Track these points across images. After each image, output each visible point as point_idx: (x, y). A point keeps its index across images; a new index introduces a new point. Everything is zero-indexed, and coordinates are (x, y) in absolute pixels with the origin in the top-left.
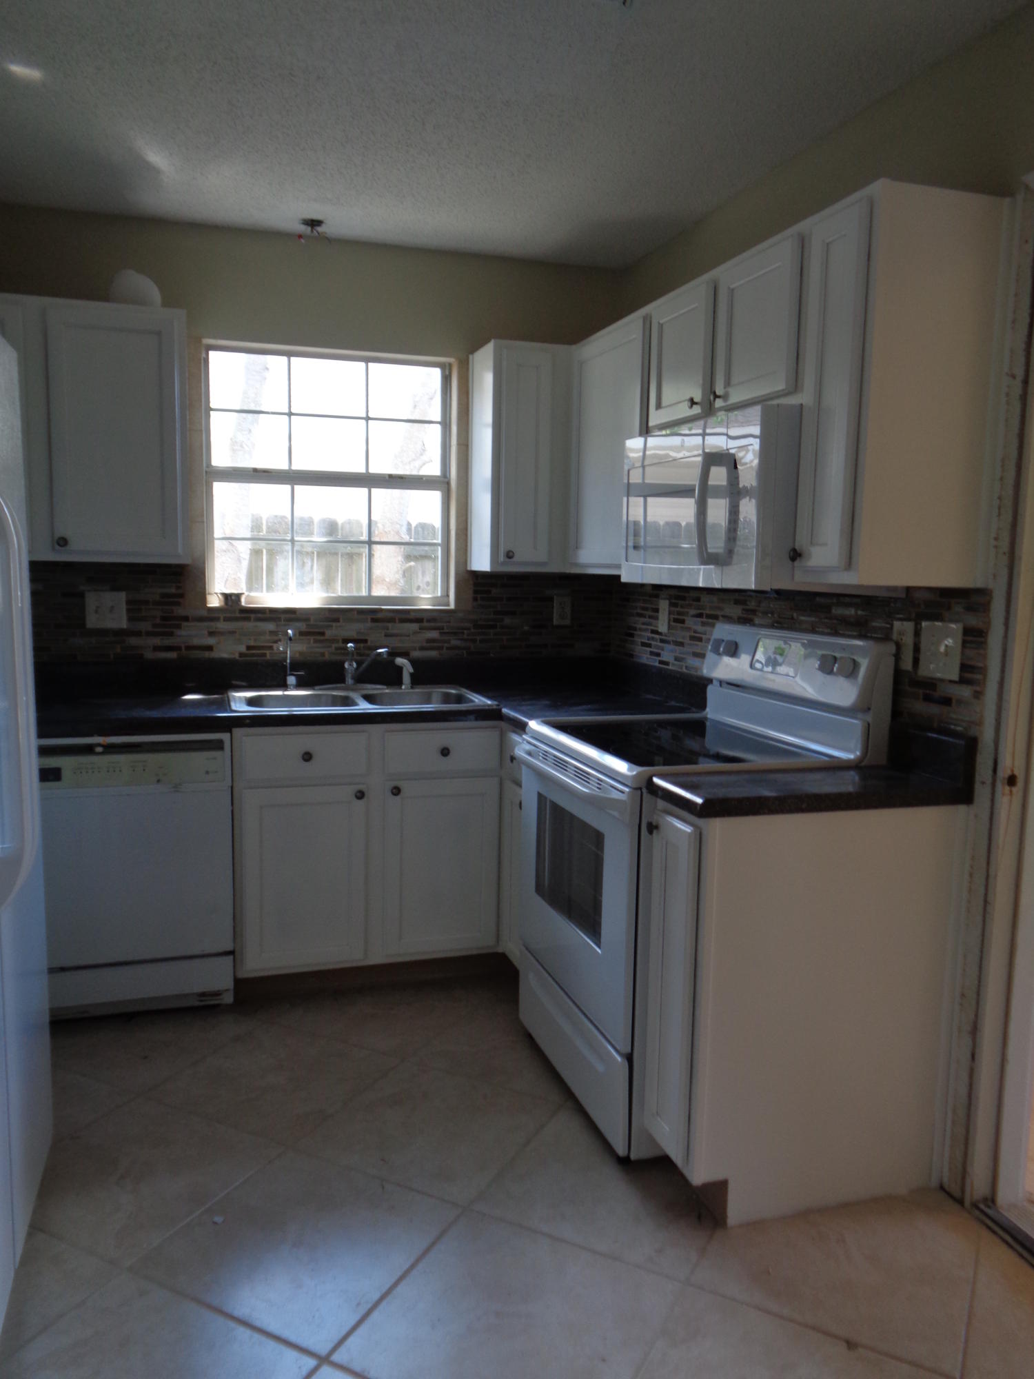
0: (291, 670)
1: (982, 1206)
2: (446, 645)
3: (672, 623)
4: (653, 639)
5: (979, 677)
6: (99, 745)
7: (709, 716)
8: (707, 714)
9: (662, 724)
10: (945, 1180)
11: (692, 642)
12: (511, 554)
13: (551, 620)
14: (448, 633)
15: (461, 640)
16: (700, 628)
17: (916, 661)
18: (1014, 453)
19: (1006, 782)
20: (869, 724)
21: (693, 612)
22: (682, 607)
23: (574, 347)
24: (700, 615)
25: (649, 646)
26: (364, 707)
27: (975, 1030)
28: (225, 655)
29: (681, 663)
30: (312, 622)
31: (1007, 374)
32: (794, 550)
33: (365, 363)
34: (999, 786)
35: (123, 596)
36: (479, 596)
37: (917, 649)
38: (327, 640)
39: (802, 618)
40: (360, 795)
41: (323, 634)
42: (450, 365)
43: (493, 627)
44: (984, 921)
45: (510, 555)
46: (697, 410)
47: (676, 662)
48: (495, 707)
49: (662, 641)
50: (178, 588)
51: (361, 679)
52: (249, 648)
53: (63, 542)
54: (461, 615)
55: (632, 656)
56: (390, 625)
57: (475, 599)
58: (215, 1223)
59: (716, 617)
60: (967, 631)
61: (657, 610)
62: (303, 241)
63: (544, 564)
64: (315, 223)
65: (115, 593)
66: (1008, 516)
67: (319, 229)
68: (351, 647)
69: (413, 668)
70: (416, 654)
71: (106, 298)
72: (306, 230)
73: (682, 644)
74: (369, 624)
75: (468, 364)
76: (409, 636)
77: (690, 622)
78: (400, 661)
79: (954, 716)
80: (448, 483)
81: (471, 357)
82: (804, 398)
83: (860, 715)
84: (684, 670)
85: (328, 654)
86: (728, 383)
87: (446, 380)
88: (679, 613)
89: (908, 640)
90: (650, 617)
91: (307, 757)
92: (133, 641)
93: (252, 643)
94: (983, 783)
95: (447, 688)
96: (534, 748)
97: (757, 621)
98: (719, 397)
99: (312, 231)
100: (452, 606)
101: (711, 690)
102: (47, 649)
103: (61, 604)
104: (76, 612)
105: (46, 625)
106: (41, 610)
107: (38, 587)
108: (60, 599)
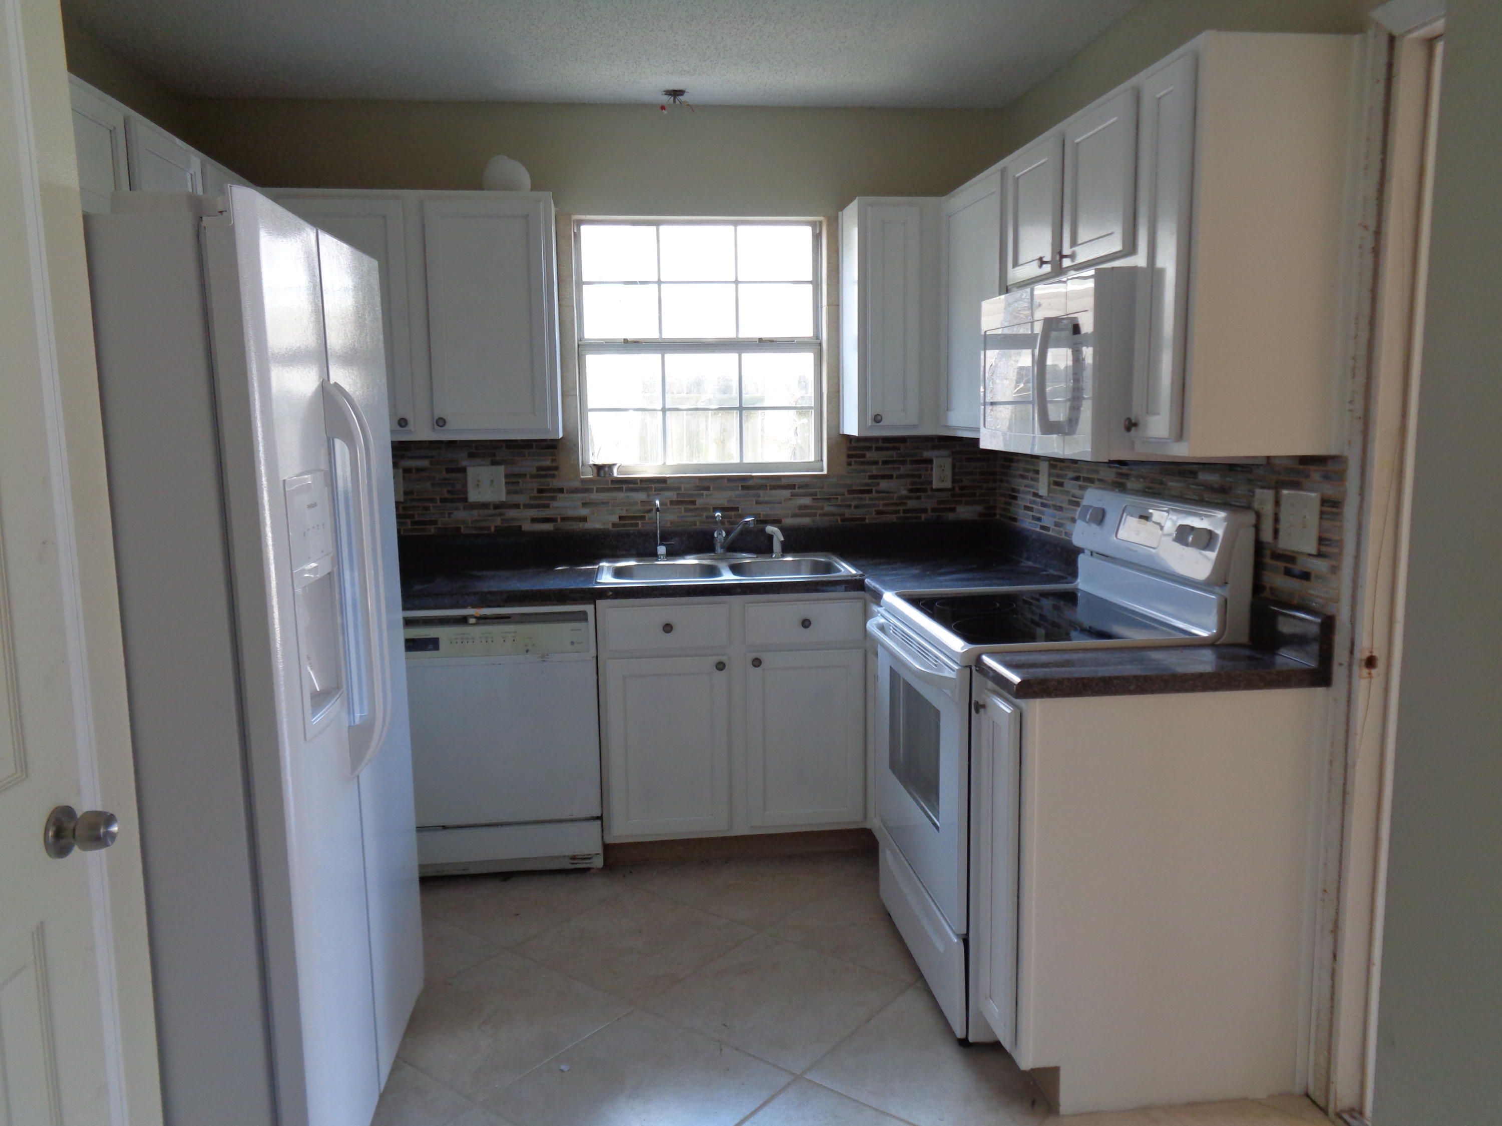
0: (661, 540)
1: (1346, 1116)
2: (819, 512)
3: (1053, 487)
4: (1034, 502)
5: (1335, 550)
6: (473, 616)
7: (1080, 587)
8: (1078, 584)
9: (1045, 595)
10: (1311, 1090)
11: (1070, 507)
12: (879, 418)
13: (931, 483)
14: (821, 498)
15: (837, 506)
16: (1077, 492)
17: (1276, 532)
18: (1367, 311)
19: (1363, 663)
20: (1226, 600)
21: (1071, 474)
22: (1061, 469)
23: (944, 198)
24: (1077, 478)
25: (1031, 509)
26: (727, 577)
27: (1336, 928)
28: (598, 526)
29: (1061, 529)
30: (682, 491)
31: (1360, 224)
32: (1129, 420)
33: (735, 226)
34: (1356, 668)
35: (501, 470)
36: (853, 460)
37: (1276, 520)
38: (698, 509)
39: (1171, 484)
40: (721, 666)
41: (694, 503)
42: (821, 223)
43: (870, 491)
44: (1343, 812)
45: (877, 419)
46: (1047, 268)
47: (1056, 528)
48: (858, 577)
49: (1043, 505)
50: (553, 460)
51: (733, 547)
52: (621, 518)
53: (441, 422)
54: (834, 480)
55: (1015, 520)
56: (761, 492)
57: (849, 464)
58: (562, 1071)
59: (1091, 481)
60: (1324, 502)
61: (1037, 472)
62: (665, 112)
63: (915, 427)
64: (678, 93)
65: (494, 467)
66: (1361, 379)
67: (682, 98)
68: (718, 516)
69: (783, 536)
70: (788, 521)
71: (479, 186)
72: (667, 100)
73: (1060, 509)
74: (739, 492)
75: (837, 221)
76: (781, 503)
77: (1069, 485)
78: (770, 529)
79: (1311, 592)
80: (820, 344)
81: (840, 213)
82: (1139, 260)
83: (1218, 590)
84: (1064, 537)
85: (697, 522)
86: (1074, 243)
87: (817, 238)
88: (1058, 476)
89: (1268, 509)
90: (1032, 479)
91: (668, 628)
92: (511, 513)
93: (624, 514)
94: (1341, 664)
95: (817, 557)
96: (887, 622)
97: (1130, 485)
98: (1066, 256)
99: (674, 101)
100: (825, 472)
101: (1082, 559)
102: (434, 522)
103: (446, 479)
104: (458, 487)
105: (433, 500)
106: (428, 485)
107: (425, 463)
108: (445, 475)
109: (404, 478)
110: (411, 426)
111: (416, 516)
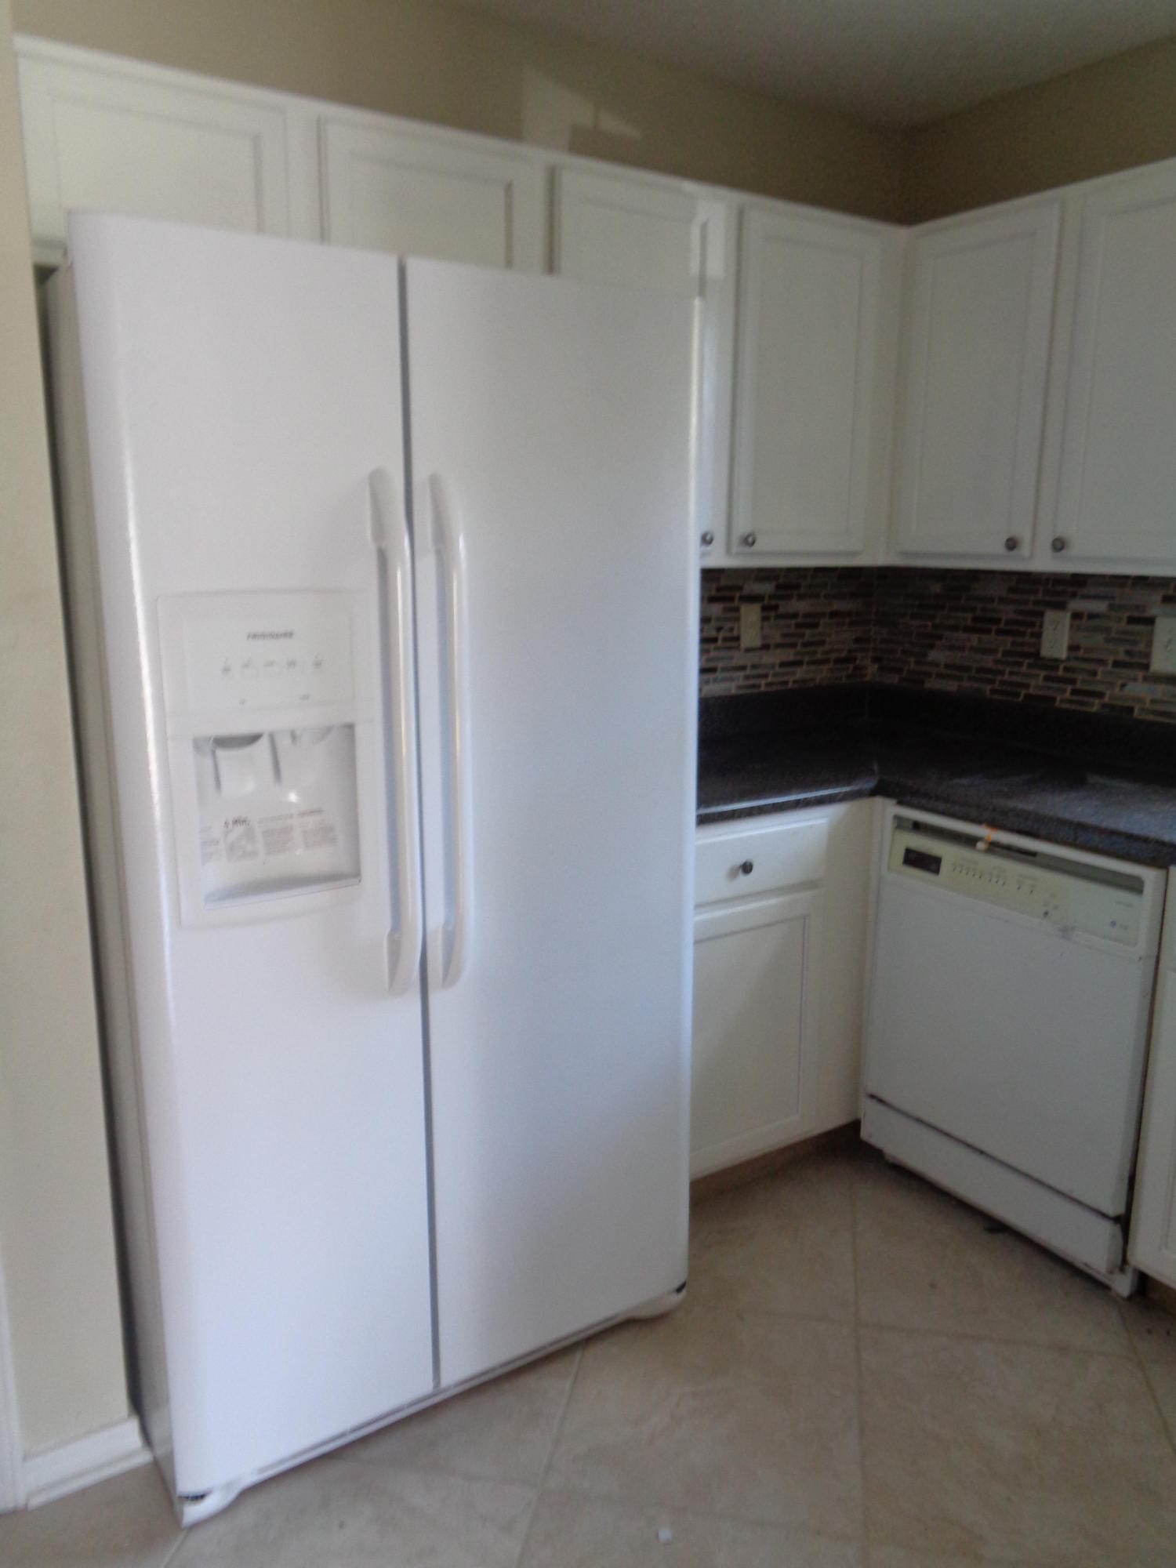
6: (983, 839)
102: (1100, 695)
103: (1124, 632)
104: (1141, 647)
105: (1101, 662)
106: (1100, 638)
107: (1100, 606)
108: (1123, 625)
109: (1071, 627)
110: (1025, 549)
111: (1079, 682)
